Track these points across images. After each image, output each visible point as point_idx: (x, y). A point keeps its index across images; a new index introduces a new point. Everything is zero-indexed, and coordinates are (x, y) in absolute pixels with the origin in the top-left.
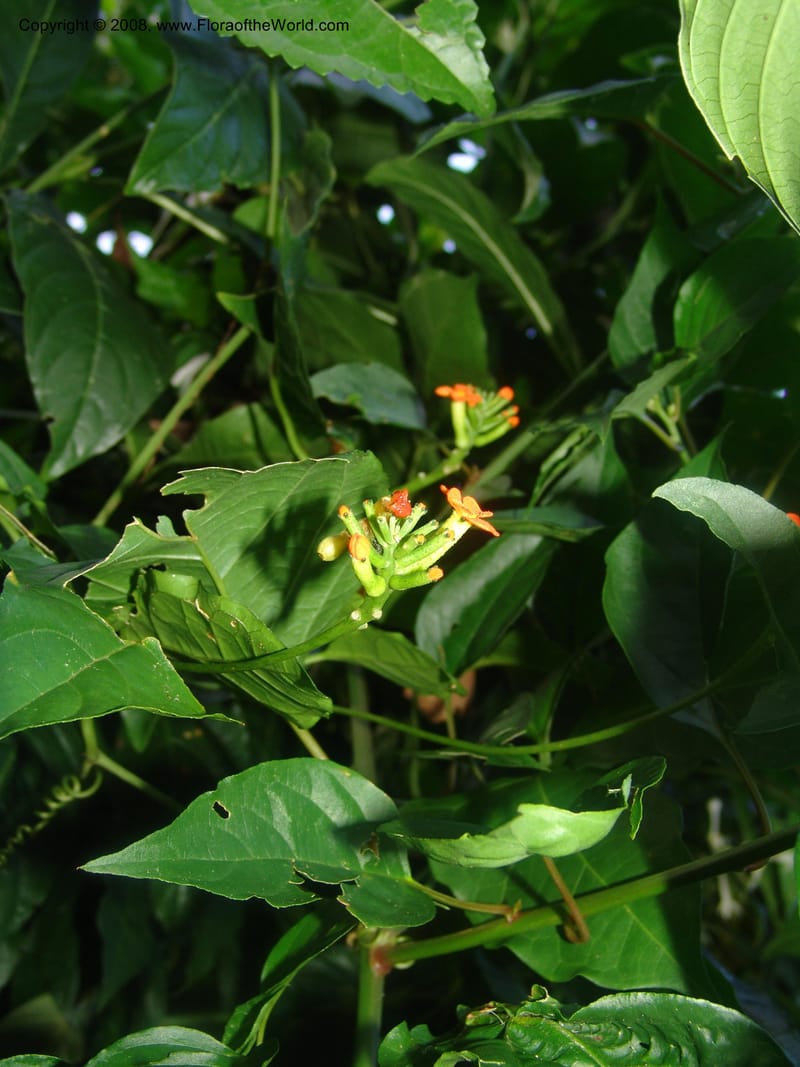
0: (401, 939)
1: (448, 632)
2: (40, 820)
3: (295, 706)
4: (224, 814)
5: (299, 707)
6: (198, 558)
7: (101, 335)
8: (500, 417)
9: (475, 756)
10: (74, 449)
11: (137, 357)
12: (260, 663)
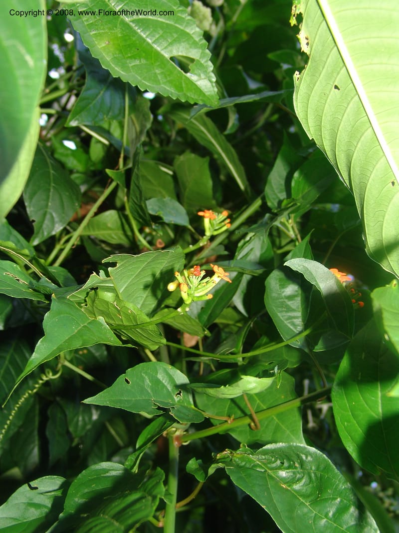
0: (185, 433)
1: (199, 310)
2: (35, 388)
3: (149, 341)
4: (128, 382)
5: (151, 342)
6: (112, 285)
7: (53, 184)
8: (223, 224)
9: (215, 359)
10: (43, 233)
11: (67, 194)
12: (141, 326)
